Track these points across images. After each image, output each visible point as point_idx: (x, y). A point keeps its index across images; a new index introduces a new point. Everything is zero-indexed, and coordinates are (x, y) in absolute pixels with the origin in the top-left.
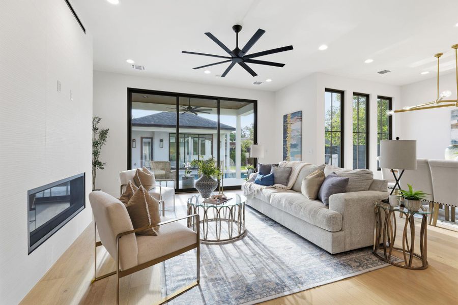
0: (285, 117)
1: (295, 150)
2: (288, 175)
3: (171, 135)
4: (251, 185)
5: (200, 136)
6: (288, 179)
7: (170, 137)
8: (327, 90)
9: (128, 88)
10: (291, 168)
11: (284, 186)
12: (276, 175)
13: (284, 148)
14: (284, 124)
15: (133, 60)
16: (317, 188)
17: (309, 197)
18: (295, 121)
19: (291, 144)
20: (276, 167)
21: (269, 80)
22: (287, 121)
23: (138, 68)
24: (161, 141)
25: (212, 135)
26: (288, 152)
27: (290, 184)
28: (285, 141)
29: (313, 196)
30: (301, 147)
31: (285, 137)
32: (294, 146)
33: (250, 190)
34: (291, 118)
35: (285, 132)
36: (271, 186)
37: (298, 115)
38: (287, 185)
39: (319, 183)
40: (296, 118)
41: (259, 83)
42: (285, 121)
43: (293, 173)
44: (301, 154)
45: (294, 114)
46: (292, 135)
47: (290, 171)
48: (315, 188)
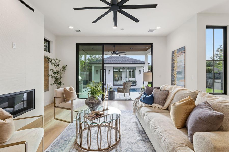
0: (173, 52)
1: (180, 76)
2: (165, 97)
3: (114, 68)
4: (137, 102)
5: (129, 68)
6: (165, 100)
7: (113, 69)
8: (208, 27)
9: (76, 43)
10: (168, 91)
11: (160, 106)
12: (156, 97)
13: (172, 74)
14: (172, 57)
15: (73, 27)
16: (185, 116)
17: (175, 124)
18: (180, 54)
19: (177, 72)
20: (157, 90)
21: (159, 28)
22: (174, 55)
23: (77, 31)
24: (109, 71)
25: (136, 67)
26: (175, 77)
27: (166, 105)
28: (173, 70)
29: (180, 124)
30: (185, 74)
31: (173, 67)
32: (179, 73)
33: (135, 106)
34: (177, 53)
35: (173, 64)
36: (150, 105)
37: (183, 50)
38: (163, 106)
39: (187, 111)
40: (180, 52)
41: (152, 31)
42: (173, 55)
43: (169, 96)
44: (185, 79)
45: (179, 50)
46: (178, 65)
47: (167, 94)
48: (183, 116)
